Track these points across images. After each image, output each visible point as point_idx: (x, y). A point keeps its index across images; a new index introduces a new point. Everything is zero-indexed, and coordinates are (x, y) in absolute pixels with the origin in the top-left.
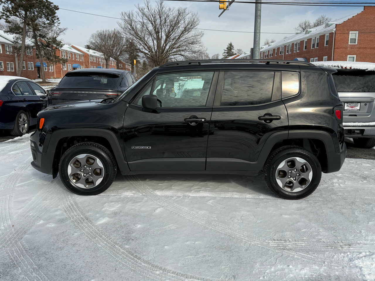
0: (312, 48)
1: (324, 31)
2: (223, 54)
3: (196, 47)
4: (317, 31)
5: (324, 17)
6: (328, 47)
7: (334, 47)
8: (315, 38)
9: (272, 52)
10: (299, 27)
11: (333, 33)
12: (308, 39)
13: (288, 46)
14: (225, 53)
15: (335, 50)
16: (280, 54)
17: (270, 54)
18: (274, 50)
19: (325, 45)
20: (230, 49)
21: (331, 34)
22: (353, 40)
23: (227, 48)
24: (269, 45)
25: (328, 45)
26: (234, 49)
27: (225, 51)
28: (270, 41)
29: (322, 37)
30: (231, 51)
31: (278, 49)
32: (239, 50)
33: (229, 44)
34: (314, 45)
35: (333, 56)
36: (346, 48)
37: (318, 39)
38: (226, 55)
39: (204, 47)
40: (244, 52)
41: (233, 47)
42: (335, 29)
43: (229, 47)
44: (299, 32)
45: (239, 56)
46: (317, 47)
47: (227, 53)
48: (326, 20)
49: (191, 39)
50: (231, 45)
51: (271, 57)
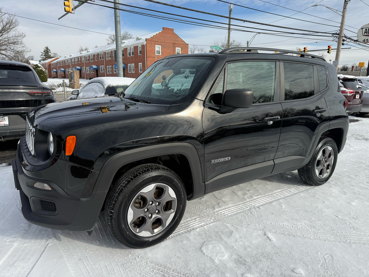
0: (128, 56)
1: (137, 43)
2: (40, 56)
3: (18, 48)
4: (129, 43)
5: (127, 32)
6: (141, 56)
7: (146, 56)
8: (130, 48)
9: (91, 58)
10: (109, 39)
11: (144, 45)
12: (124, 49)
13: (107, 53)
14: (42, 55)
15: (147, 58)
16: (100, 59)
17: (91, 59)
18: (94, 55)
19: (139, 54)
20: (47, 52)
21: (143, 46)
22: (158, 52)
23: (44, 51)
24: (88, 51)
25: (141, 55)
26: (51, 52)
27: (42, 54)
28: (84, 48)
29: (136, 48)
30: (48, 54)
31: (98, 54)
32: (55, 54)
33: (45, 48)
34: (130, 53)
35: (147, 63)
36: (154, 57)
37: (132, 48)
38: (44, 57)
39: (27, 48)
40: (60, 55)
41: (50, 51)
42: (145, 42)
43: (46, 50)
44: (110, 42)
45: (58, 58)
46: (132, 55)
47: (45, 55)
48: (129, 35)
49: (11, 39)
50: (47, 48)
51: (92, 61)
